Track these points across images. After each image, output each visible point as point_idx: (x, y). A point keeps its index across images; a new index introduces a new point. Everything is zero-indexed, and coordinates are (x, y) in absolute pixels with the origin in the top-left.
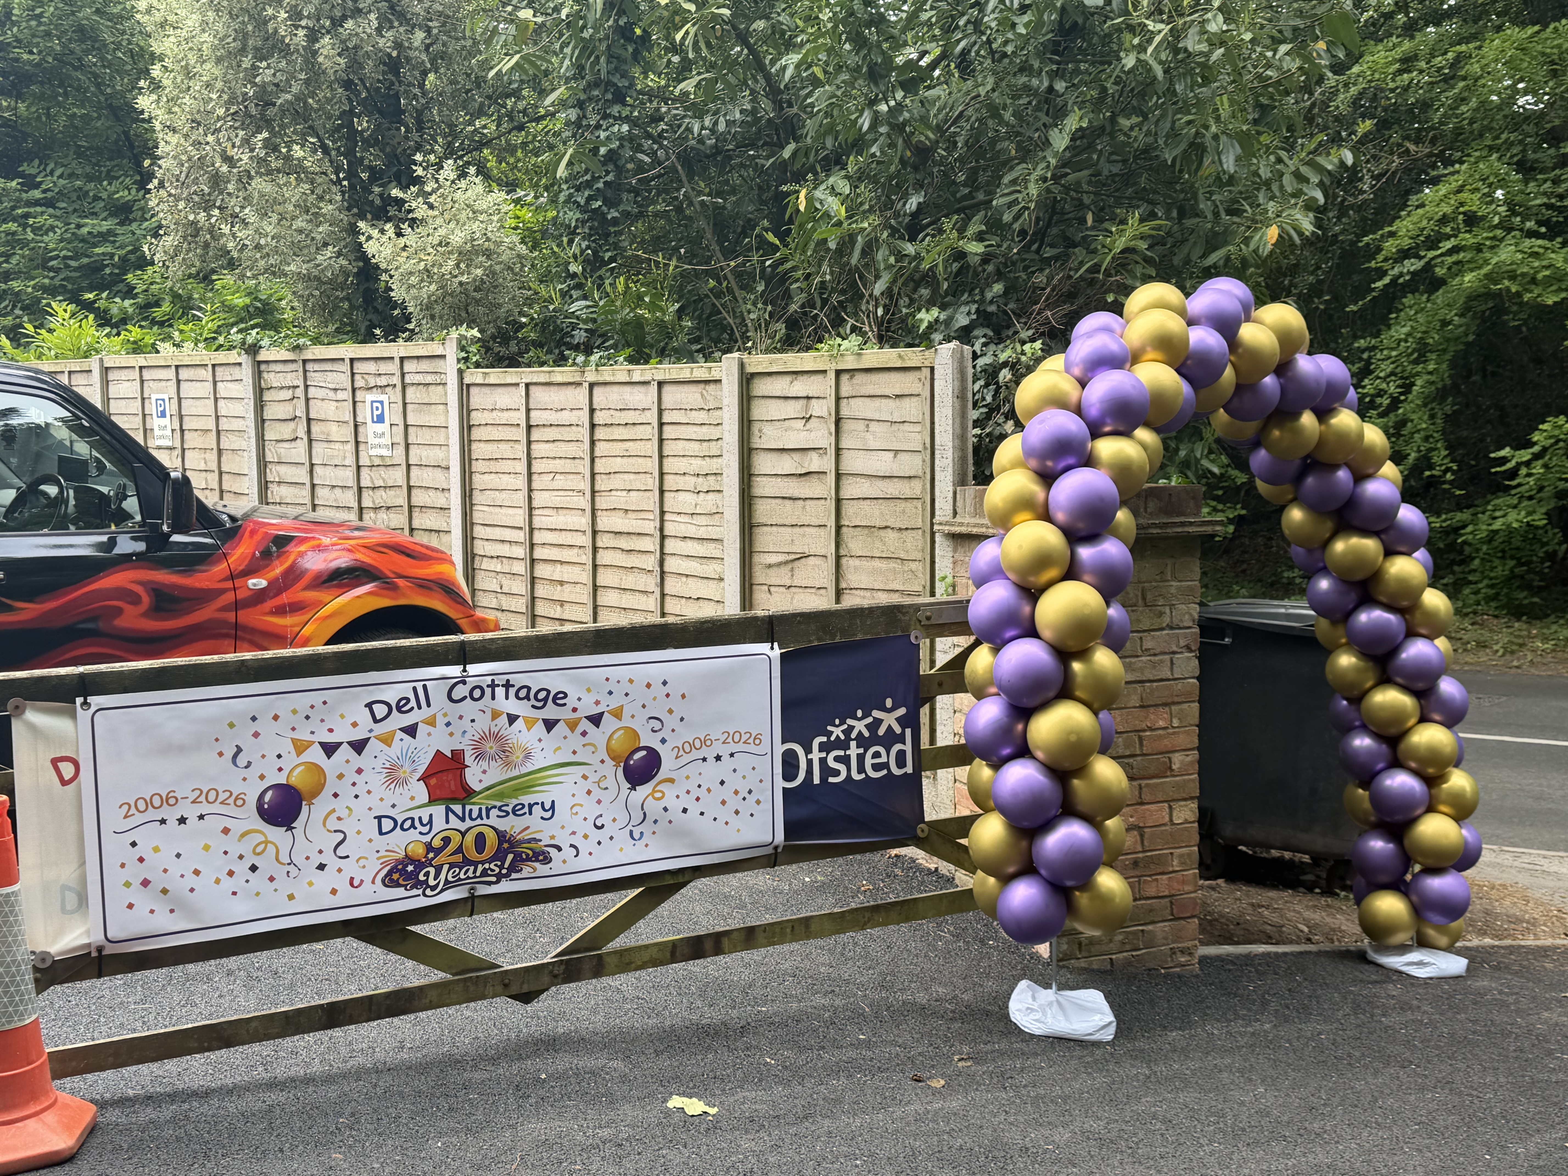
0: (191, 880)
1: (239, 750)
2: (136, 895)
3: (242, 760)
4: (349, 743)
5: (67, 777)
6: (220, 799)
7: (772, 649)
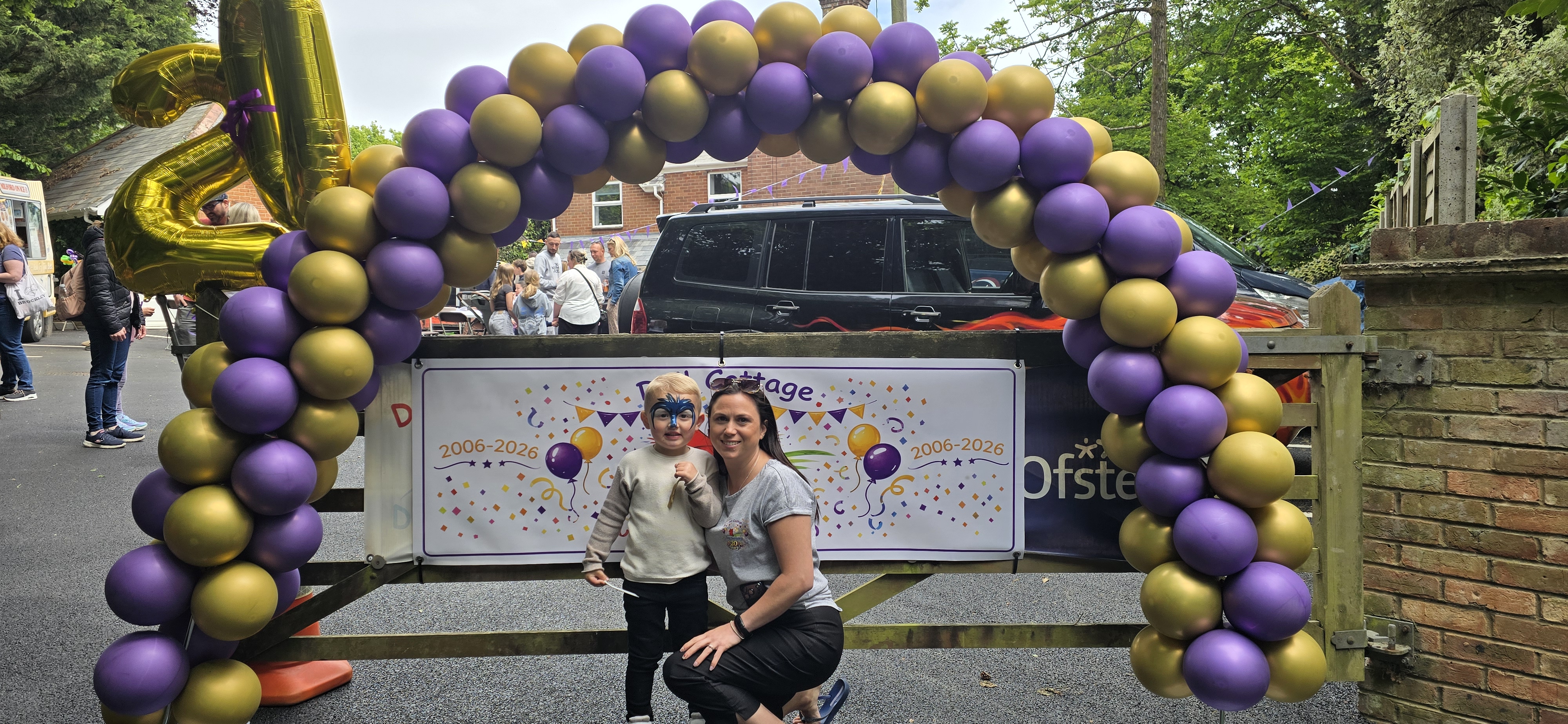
0: (491, 514)
1: (534, 412)
2: (449, 519)
3: (536, 420)
4: (622, 415)
5: (403, 421)
6: (518, 450)
7: (1018, 365)
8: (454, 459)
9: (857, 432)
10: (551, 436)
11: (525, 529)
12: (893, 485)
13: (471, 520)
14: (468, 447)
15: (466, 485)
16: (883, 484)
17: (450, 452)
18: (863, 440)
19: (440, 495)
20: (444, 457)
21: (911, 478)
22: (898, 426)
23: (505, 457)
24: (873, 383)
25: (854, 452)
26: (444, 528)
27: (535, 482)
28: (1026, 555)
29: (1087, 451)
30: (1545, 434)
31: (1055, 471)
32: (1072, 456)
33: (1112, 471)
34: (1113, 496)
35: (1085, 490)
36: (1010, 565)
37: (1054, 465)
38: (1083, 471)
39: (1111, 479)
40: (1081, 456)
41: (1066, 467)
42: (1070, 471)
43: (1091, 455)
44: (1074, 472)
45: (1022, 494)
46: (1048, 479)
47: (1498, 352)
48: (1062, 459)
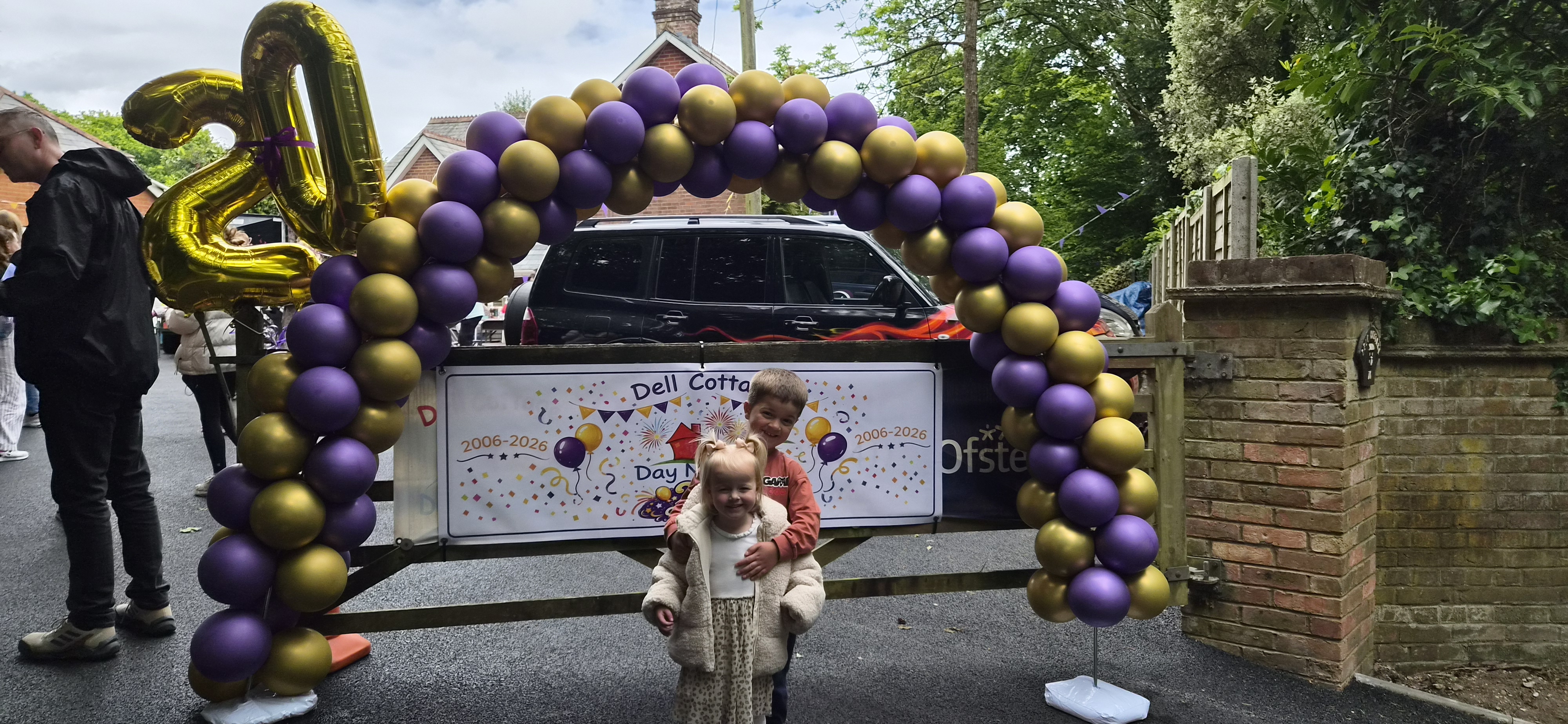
0: (507, 499)
1: (544, 411)
2: (470, 505)
3: (545, 418)
4: (619, 412)
5: (428, 420)
6: (530, 444)
7: (937, 367)
8: (474, 453)
9: (813, 423)
10: (558, 431)
11: (537, 511)
12: (841, 466)
13: (490, 505)
14: (487, 442)
15: (485, 475)
16: (833, 465)
17: (471, 447)
18: (817, 430)
19: (462, 484)
20: (466, 451)
21: (855, 460)
22: (844, 417)
23: (519, 450)
24: (825, 383)
25: (810, 440)
26: (466, 513)
27: (545, 471)
28: (943, 519)
29: (988, 434)
30: (1311, 415)
31: (965, 451)
32: (976, 439)
33: (1007, 450)
34: (1008, 470)
35: (987, 465)
36: (931, 528)
37: (964, 446)
38: (986, 450)
39: (1006, 456)
40: (984, 439)
41: (973, 447)
42: (976, 451)
43: (991, 437)
44: (979, 451)
45: (940, 470)
46: (959, 458)
47: (1278, 354)
48: (970, 441)
